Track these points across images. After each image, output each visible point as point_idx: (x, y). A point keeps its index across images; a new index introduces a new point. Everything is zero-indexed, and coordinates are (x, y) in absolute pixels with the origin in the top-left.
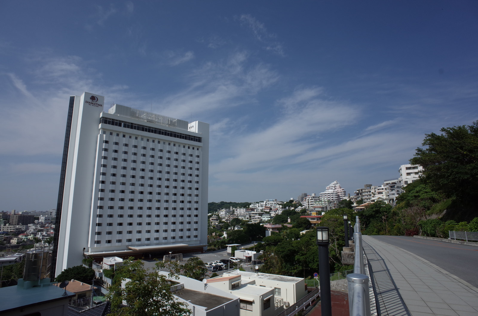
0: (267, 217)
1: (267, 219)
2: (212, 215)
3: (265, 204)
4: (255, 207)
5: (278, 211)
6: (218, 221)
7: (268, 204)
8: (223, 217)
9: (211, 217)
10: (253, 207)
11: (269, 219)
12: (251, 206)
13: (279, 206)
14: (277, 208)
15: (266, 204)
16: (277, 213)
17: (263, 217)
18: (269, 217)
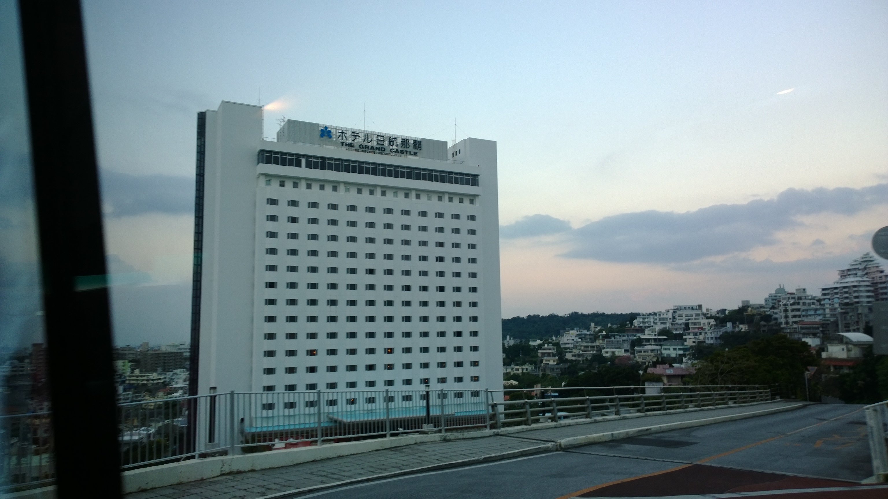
0: (674, 349)
1: (675, 352)
2: (543, 344)
3: (671, 317)
4: (647, 325)
5: (706, 333)
6: (557, 358)
7: (680, 316)
8: (569, 348)
9: (541, 349)
10: (641, 325)
11: (681, 352)
12: (636, 323)
13: (706, 321)
14: (702, 326)
15: (674, 318)
16: (701, 337)
17: (665, 349)
18: (680, 349)
